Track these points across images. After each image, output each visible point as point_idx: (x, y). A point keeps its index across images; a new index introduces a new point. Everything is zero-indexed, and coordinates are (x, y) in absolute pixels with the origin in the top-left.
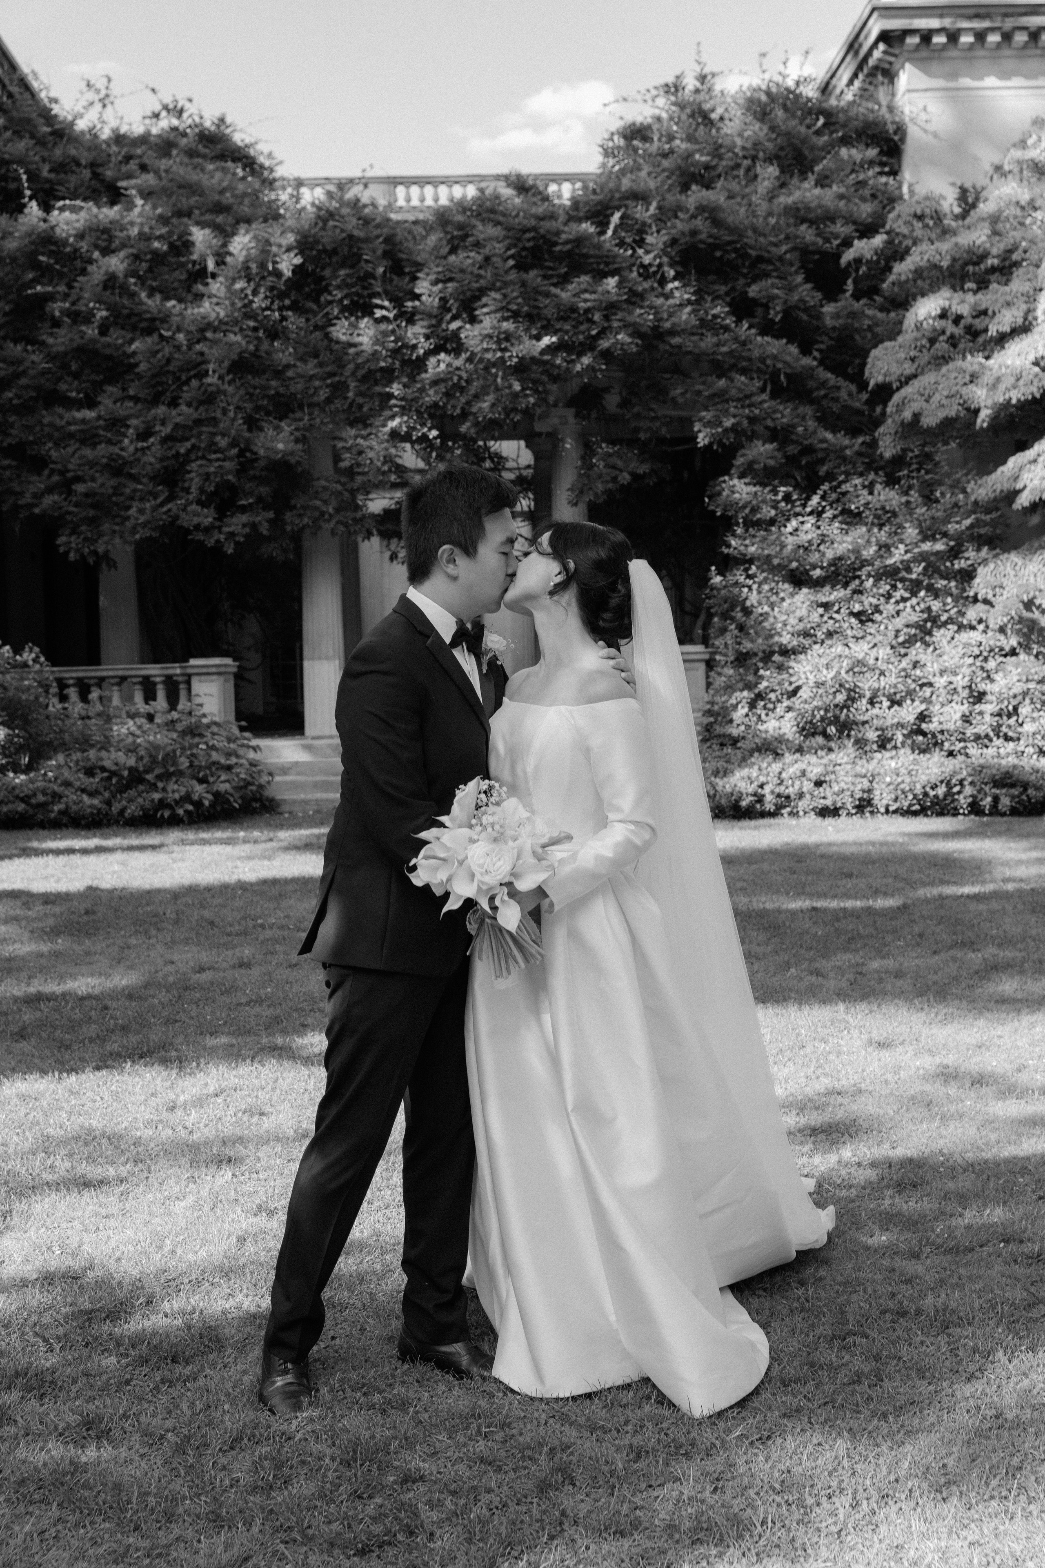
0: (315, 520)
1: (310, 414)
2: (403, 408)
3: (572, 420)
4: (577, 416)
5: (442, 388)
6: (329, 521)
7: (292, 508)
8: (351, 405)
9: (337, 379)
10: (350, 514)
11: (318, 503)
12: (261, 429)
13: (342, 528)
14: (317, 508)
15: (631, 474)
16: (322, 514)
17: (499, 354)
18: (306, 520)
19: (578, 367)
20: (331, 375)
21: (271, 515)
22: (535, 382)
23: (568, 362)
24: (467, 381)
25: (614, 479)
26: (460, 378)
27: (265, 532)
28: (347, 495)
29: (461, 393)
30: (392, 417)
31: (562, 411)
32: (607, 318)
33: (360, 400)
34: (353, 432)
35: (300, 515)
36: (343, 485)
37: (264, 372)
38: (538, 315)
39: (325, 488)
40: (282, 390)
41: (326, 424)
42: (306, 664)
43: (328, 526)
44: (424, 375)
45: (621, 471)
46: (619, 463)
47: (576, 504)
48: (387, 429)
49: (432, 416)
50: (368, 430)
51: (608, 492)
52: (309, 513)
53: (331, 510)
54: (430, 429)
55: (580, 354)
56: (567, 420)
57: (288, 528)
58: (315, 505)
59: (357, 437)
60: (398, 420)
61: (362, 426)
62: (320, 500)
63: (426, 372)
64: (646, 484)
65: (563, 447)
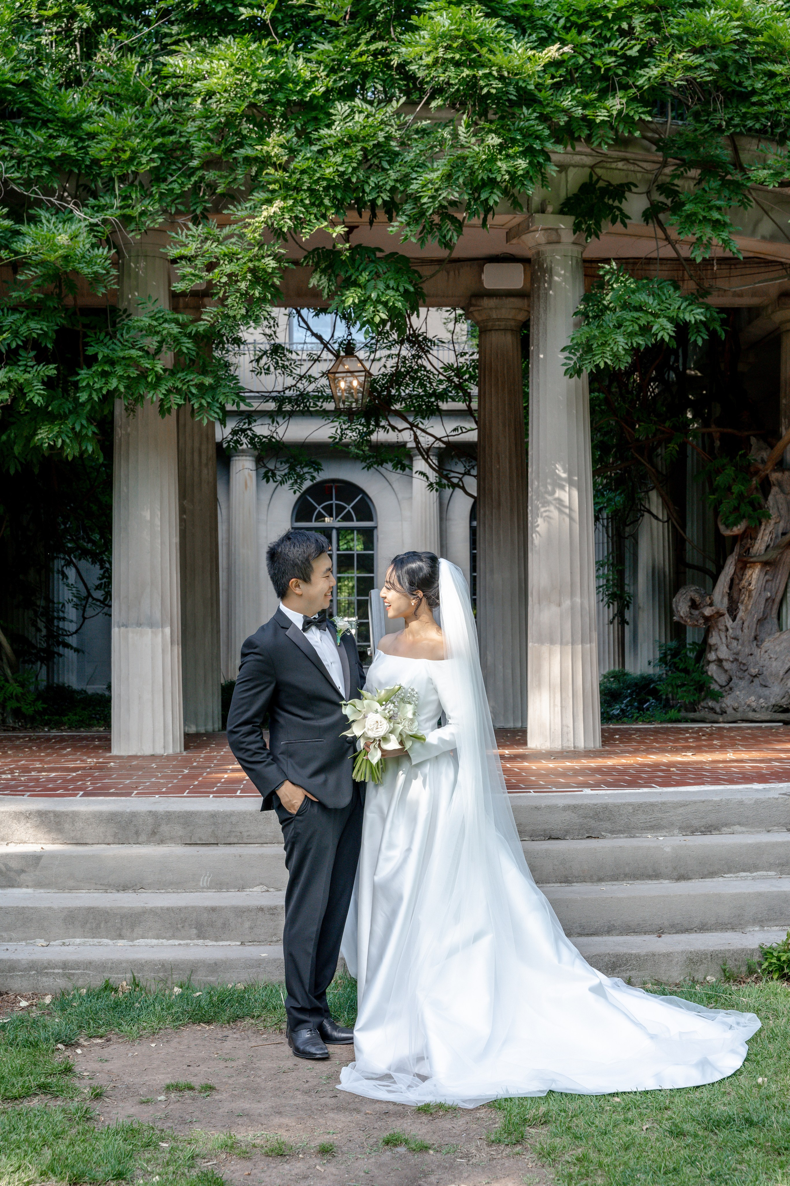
0: (132, 383)
1: (125, 198)
2: (286, 186)
3: (567, 236)
5: (356, 151)
6: (155, 386)
7: (91, 361)
8: (196, 187)
9: (172, 138)
10: (195, 378)
11: (134, 353)
12: (34, 220)
13: (176, 400)
14: (134, 363)
15: (671, 320)
16: (144, 374)
17: (466, 72)
18: (114, 383)
19: (602, 116)
20: (163, 132)
21: (51, 370)
22: (528, 134)
23: (585, 106)
24: (402, 144)
25: (646, 329)
26: (389, 138)
27: (37, 400)
28: (187, 344)
29: (390, 163)
30: (269, 202)
31: (550, 220)
32: (655, 26)
33: (211, 175)
34: (200, 230)
35: (105, 374)
36: (183, 326)
37: (45, 123)
38: (531, 19)
39: (151, 331)
40: (73, 152)
41: (152, 215)
42: (115, 631)
43: (154, 396)
44: (324, 132)
45: (656, 315)
46: (652, 302)
48: (257, 222)
49: (339, 205)
50: (227, 230)
51: (635, 351)
52: (119, 370)
53: (159, 368)
54: (333, 224)
55: (603, 94)
56: (559, 236)
57: (83, 397)
58: (130, 358)
59: (207, 239)
60: (278, 204)
61: (214, 221)
62: (141, 349)
63: (329, 126)
64: (695, 341)
65: (550, 282)
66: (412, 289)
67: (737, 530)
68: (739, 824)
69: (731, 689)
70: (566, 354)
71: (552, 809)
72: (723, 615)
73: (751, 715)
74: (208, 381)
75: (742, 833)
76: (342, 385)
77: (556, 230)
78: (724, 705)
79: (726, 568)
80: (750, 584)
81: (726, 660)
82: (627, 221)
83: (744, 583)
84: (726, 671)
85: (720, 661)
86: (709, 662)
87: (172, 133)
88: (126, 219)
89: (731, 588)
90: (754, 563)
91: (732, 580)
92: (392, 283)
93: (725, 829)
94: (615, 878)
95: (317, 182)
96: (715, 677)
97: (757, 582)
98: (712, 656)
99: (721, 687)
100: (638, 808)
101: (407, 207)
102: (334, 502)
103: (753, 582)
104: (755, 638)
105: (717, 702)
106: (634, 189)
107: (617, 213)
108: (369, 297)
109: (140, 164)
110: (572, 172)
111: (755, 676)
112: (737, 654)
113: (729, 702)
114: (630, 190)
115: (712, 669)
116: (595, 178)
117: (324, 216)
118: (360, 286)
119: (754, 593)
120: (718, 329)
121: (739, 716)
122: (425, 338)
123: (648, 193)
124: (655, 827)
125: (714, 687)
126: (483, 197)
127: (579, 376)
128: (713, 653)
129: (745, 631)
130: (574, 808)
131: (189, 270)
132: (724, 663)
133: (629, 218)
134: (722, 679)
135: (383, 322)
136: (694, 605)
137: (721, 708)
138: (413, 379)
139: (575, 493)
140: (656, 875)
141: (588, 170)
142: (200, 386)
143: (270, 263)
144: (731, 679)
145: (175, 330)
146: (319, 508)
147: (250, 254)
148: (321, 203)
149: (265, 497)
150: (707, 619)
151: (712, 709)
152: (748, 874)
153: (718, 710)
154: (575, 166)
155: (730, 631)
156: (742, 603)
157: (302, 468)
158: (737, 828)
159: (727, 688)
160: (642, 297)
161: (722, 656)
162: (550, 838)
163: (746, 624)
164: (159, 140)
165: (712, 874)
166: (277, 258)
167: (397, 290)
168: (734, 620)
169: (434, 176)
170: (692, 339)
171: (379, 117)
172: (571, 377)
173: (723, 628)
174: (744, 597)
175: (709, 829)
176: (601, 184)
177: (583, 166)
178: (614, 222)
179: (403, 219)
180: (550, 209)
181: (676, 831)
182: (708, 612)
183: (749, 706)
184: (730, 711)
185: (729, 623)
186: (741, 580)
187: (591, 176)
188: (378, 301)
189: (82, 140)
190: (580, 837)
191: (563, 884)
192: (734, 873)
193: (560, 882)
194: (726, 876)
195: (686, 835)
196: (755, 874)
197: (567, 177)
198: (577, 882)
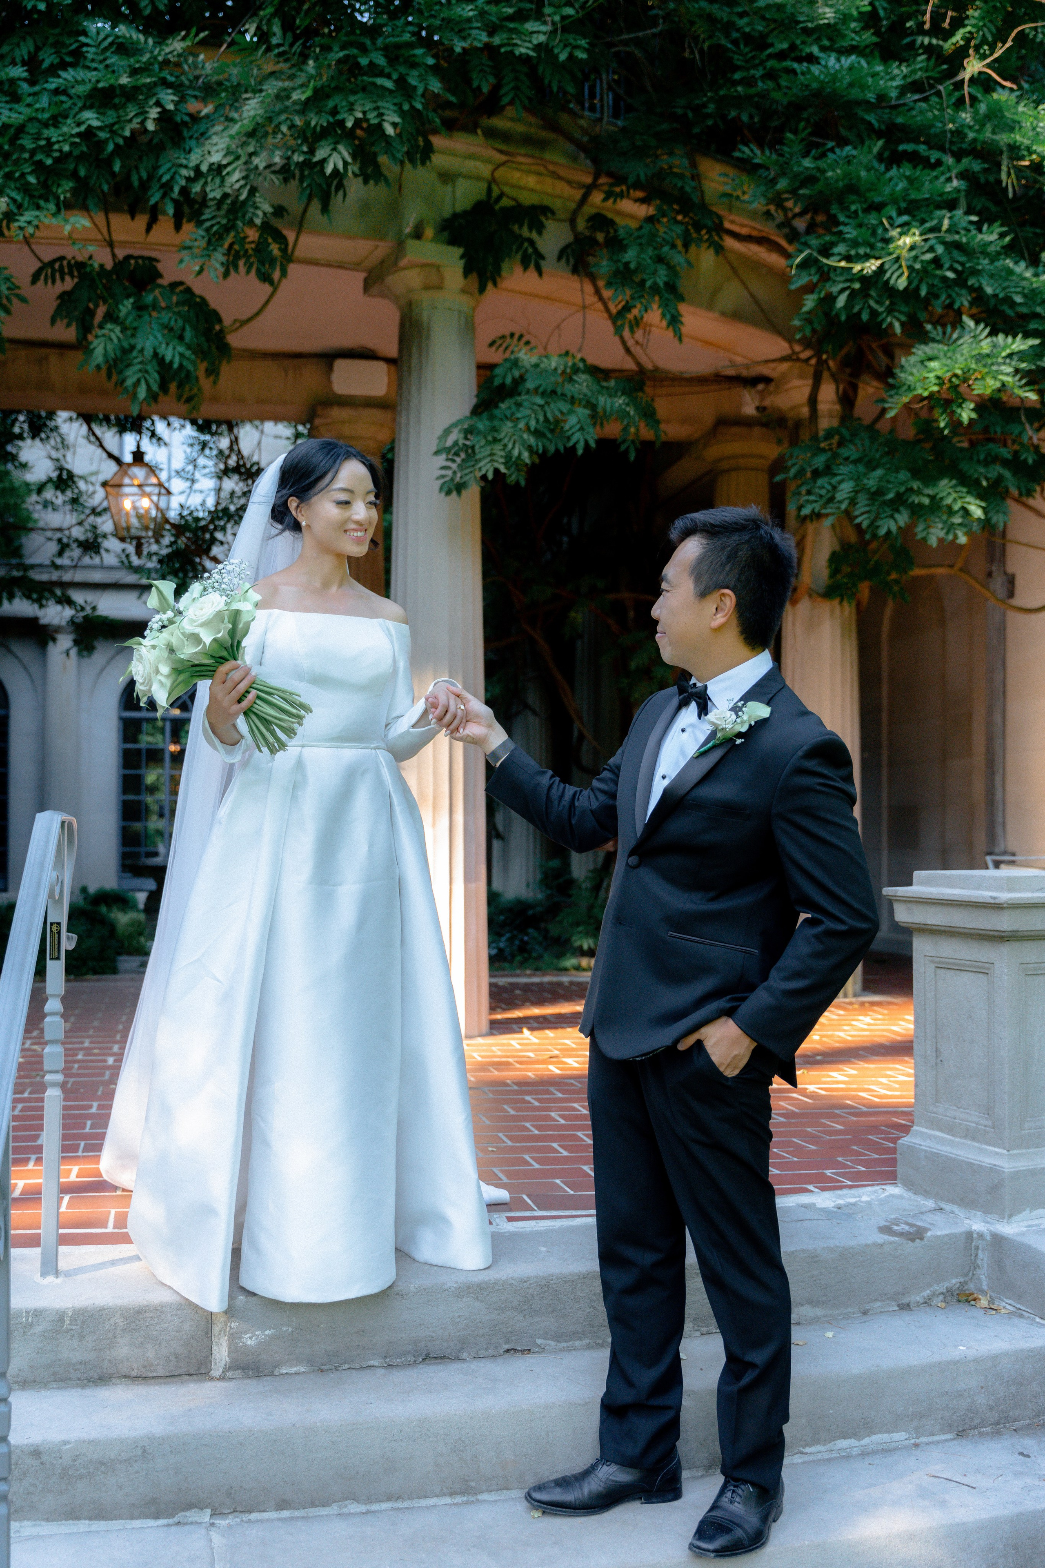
3: (455, 279)
4: (468, 267)
31: (429, 251)
70: (441, 460)
76: (127, 504)
77: (438, 268)
82: (542, 263)
106: (552, 216)
107: (531, 250)
110: (461, 185)
114: (546, 216)
116: (495, 195)
123: (572, 221)
127: (462, 491)
133: (543, 256)
141: (484, 186)
152: (852, 1442)
154: (466, 177)
171: (161, 54)
172: (448, 495)
176: (505, 203)
177: (477, 177)
178: (524, 266)
187: (489, 190)
190: (491, 1352)
191: (459, 1499)
192: (826, 1442)
193: (452, 1494)
194: (808, 1450)
195: (708, 1333)
196: (866, 1441)
197: (454, 192)
198: (489, 1491)
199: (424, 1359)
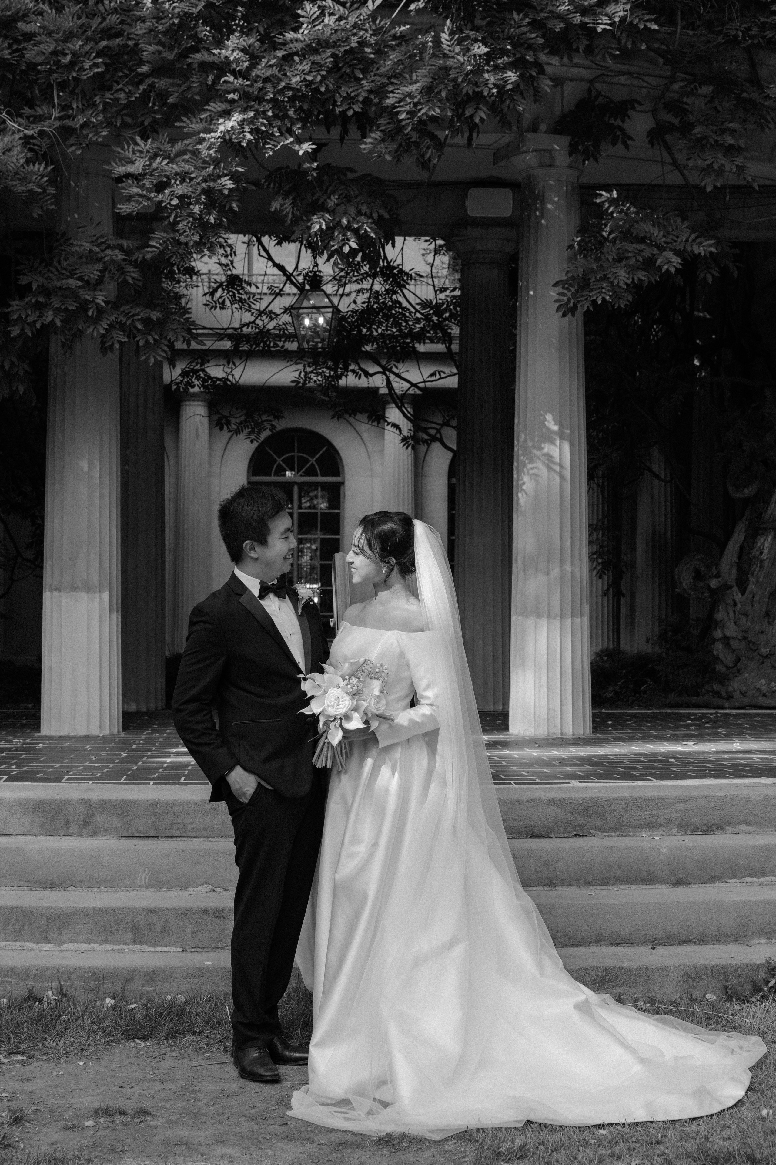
0: (69, 318)
1: (64, 108)
2: (246, 96)
3: (562, 159)
4: (572, 150)
5: (325, 58)
6: (96, 321)
7: (24, 291)
8: (145, 95)
9: (118, 41)
10: (141, 312)
11: (73, 283)
13: (120, 336)
14: (72, 294)
15: (677, 253)
16: (84, 306)
18: (49, 316)
19: (603, 25)
20: (109, 33)
22: (518, 43)
24: (379, 52)
25: (649, 264)
26: (362, 43)
28: (133, 274)
29: (365, 71)
30: (227, 114)
31: (543, 140)
33: (162, 83)
34: (147, 146)
35: (39, 306)
36: (128, 252)
39: (92, 258)
40: (6, 54)
41: (95, 127)
42: (47, 596)
43: (95, 331)
44: (290, 35)
45: (662, 249)
46: (657, 233)
47: (573, 310)
48: (214, 137)
49: (305, 118)
50: (179, 146)
52: (56, 302)
53: (100, 300)
54: (300, 141)
56: (554, 159)
57: (15, 331)
58: (69, 289)
59: (155, 156)
60: (237, 117)
61: (165, 135)
62: (80, 279)
63: (296, 30)
64: (705, 278)
65: (543, 210)
66: (387, 216)
67: (747, 492)
68: (746, 823)
69: (739, 671)
70: (559, 289)
71: (534, 802)
72: (731, 587)
73: (761, 700)
74: (155, 315)
75: (749, 833)
76: (307, 322)
77: (550, 151)
78: (730, 689)
79: (736, 534)
80: (762, 553)
81: (734, 638)
82: (630, 142)
83: (755, 552)
84: (733, 651)
85: (726, 640)
86: (714, 640)
87: (119, 34)
88: (66, 132)
89: (740, 557)
90: (766, 529)
91: (742, 548)
92: (364, 208)
93: (730, 829)
94: (605, 881)
95: (281, 92)
96: (721, 656)
97: (769, 551)
98: (718, 634)
99: (728, 668)
100: (632, 803)
101: (381, 121)
102: (296, 454)
103: (766, 551)
104: (767, 614)
105: (723, 684)
106: (638, 107)
107: (618, 133)
108: (339, 223)
109: (82, 69)
110: (569, 87)
111: (766, 657)
112: (746, 631)
113: (736, 685)
114: (633, 108)
115: (719, 648)
116: (594, 94)
117: (290, 132)
118: (328, 211)
119: (766, 564)
120: (731, 265)
121: (747, 701)
122: (401, 271)
123: (654, 112)
124: (651, 825)
125: (720, 668)
126: (467, 113)
127: (573, 315)
128: (719, 630)
129: (756, 605)
130: (560, 802)
131: (136, 190)
132: (732, 642)
133: (632, 139)
134: (729, 659)
135: (353, 252)
136: (698, 576)
137: (727, 692)
138: (387, 317)
139: (566, 447)
140: (650, 879)
141: (586, 85)
142: (147, 321)
143: (228, 183)
144: (738, 660)
145: (120, 256)
146: (279, 461)
147: (205, 173)
148: (286, 116)
149: (218, 448)
150: (712, 591)
151: (717, 694)
152: (755, 879)
153: (724, 694)
154: (572, 80)
155: (739, 605)
156: (753, 574)
157: (260, 415)
158: (743, 827)
159: (734, 670)
160: (646, 227)
161: (729, 633)
162: (533, 836)
163: (756, 598)
164: (104, 43)
165: (714, 879)
166: (235, 177)
167: (370, 217)
168: (743, 594)
169: (413, 88)
170: (702, 276)
171: (352, 20)
172: (564, 315)
173: (731, 602)
174: (756, 568)
175: (711, 828)
176: (601, 100)
177: (581, 80)
178: (614, 143)
179: (377, 135)
180: (543, 127)
181: (674, 830)
182: (714, 583)
183: (758, 690)
184: (737, 695)
185: (738, 597)
186: (752, 548)
187: (589, 91)
188: (349, 228)
189: (17, 41)
190: (566, 835)
191: (546, 888)
192: (739, 878)
193: (543, 886)
194: (729, 881)
195: (686, 835)
196: (762, 879)
197: (562, 93)
198: (562, 886)
199: (531, 837)
